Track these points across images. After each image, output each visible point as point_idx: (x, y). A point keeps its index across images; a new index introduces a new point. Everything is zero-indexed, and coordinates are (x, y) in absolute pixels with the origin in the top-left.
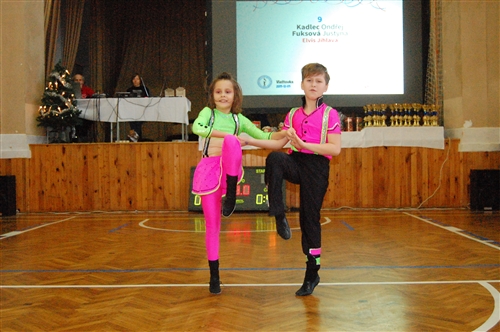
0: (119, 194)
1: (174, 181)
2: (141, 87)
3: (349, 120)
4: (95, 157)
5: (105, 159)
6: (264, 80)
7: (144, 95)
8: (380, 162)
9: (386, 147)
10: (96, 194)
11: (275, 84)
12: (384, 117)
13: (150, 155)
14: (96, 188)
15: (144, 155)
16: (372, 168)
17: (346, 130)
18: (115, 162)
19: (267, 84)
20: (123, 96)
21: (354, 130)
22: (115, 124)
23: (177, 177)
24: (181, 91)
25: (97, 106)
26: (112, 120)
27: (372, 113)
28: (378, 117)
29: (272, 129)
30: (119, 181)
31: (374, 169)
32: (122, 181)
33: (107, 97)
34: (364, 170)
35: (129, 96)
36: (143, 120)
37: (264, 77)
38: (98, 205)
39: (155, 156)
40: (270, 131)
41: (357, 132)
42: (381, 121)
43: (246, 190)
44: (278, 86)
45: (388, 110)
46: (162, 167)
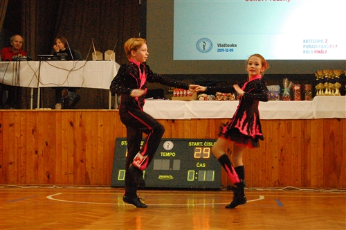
0: (37, 167)
1: (97, 153)
2: (67, 51)
3: (297, 88)
4: (11, 125)
5: (22, 128)
6: (203, 44)
7: (68, 59)
8: (332, 136)
9: (339, 119)
10: (10, 166)
11: (215, 47)
12: (337, 85)
13: (72, 124)
14: (11, 159)
15: (65, 124)
16: (322, 143)
17: (292, 99)
18: (33, 130)
19: (207, 48)
20: (46, 59)
21: (303, 99)
22: (36, 90)
23: (100, 148)
24: (111, 55)
25: (17, 70)
26: (33, 86)
27: (324, 81)
28: (331, 85)
29: (209, 97)
30: (36, 152)
31: (324, 144)
32: (40, 153)
33: (28, 59)
34: (312, 145)
35: (52, 59)
36: (66, 85)
37: (204, 40)
38: (12, 178)
39: (77, 124)
40: (205, 99)
41: (306, 101)
42: (333, 90)
43: (177, 165)
44: (219, 50)
45: (342, 76)
46: (84, 138)
